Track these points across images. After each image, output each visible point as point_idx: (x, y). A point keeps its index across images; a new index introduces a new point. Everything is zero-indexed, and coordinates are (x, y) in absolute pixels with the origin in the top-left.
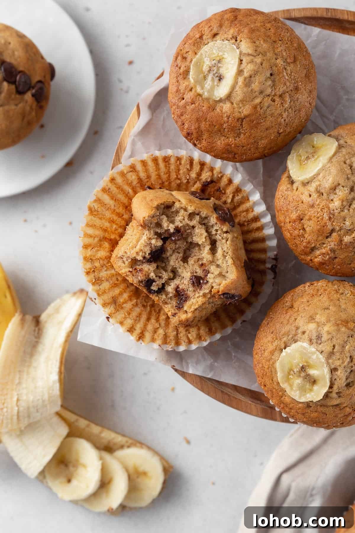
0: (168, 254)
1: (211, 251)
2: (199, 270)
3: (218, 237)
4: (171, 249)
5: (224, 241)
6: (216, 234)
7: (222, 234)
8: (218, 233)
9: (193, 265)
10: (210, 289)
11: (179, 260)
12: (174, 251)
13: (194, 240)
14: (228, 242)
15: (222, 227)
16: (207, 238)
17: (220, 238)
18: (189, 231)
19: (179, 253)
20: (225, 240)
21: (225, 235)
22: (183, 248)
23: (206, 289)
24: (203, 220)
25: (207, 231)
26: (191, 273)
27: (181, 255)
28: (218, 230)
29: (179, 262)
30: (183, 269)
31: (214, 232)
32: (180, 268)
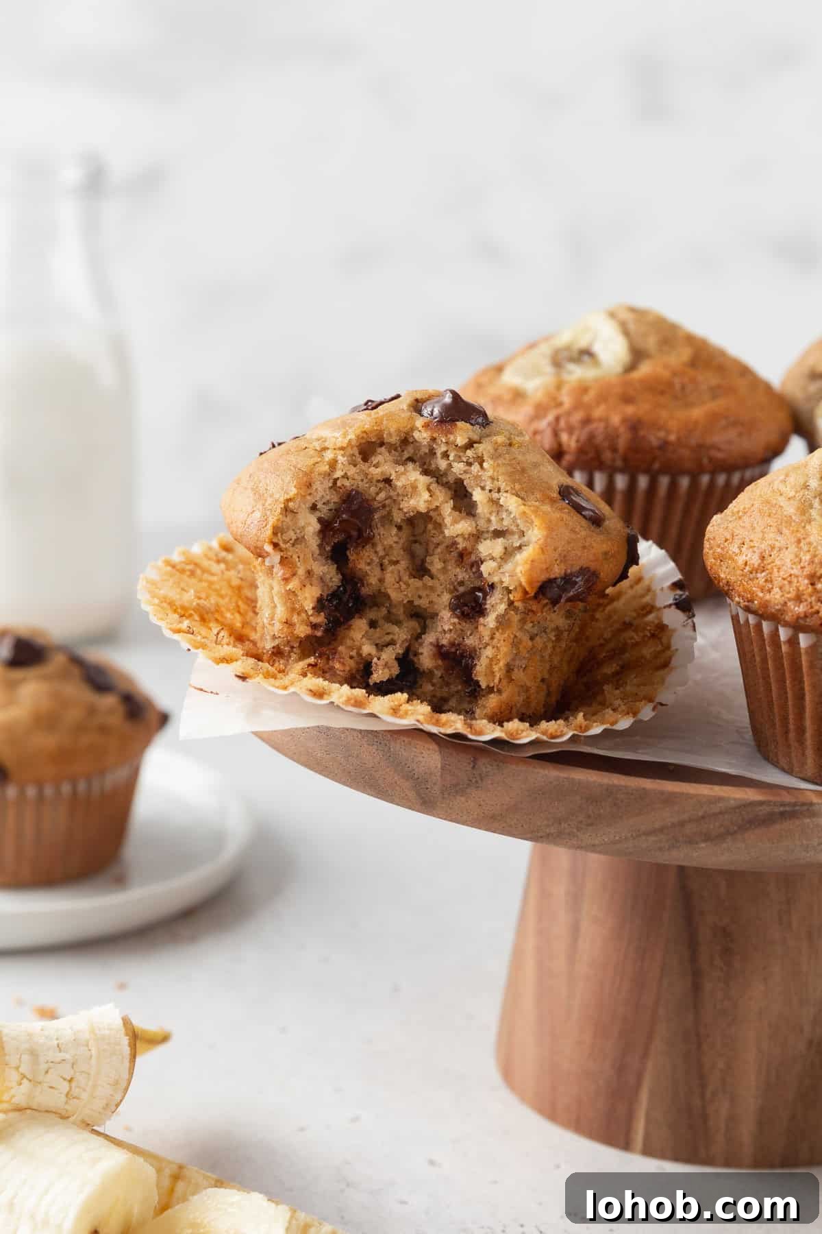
0: (373, 580)
1: (460, 512)
2: (464, 574)
3: (458, 468)
4: (369, 564)
5: (475, 468)
6: (450, 466)
7: (461, 454)
8: (451, 458)
9: (444, 570)
10: (506, 600)
11: (406, 578)
12: (382, 567)
13: (405, 510)
14: (485, 465)
15: (452, 438)
16: (434, 486)
17: (461, 465)
18: (382, 495)
19: (397, 562)
20: (476, 463)
21: (469, 453)
22: (400, 545)
23: (496, 606)
24: (403, 451)
25: (426, 472)
26: (451, 592)
27: (404, 564)
28: (447, 451)
29: (408, 585)
30: (427, 595)
31: (443, 464)
32: (420, 597)
